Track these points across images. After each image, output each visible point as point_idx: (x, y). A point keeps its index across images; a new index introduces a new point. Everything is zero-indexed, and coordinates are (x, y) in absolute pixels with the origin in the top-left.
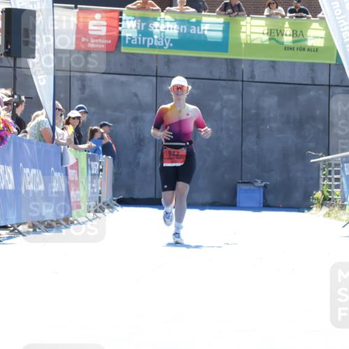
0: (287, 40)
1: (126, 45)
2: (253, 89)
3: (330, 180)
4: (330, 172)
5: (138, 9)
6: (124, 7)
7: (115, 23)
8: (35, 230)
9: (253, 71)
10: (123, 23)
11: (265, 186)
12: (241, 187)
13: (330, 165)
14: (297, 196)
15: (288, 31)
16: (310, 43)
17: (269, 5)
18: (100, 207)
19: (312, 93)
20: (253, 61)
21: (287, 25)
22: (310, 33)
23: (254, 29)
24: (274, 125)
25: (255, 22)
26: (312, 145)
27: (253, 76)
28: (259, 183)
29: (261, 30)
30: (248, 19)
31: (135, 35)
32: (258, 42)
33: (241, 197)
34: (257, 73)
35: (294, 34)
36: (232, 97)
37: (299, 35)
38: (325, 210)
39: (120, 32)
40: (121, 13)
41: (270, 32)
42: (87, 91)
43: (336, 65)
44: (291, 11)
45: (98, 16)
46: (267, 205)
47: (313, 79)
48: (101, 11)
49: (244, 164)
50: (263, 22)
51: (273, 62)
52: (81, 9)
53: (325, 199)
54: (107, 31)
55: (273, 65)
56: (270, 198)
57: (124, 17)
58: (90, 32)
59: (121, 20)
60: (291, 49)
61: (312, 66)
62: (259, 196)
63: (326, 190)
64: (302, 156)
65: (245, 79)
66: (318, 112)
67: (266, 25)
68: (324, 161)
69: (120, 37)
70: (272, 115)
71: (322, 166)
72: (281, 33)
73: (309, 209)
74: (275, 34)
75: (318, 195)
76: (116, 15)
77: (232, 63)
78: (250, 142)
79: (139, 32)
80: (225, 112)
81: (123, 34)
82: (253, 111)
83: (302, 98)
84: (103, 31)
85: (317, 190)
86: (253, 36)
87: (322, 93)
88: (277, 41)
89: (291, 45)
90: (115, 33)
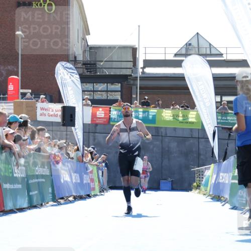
0: (181, 119)
1: (112, 121)
2: (167, 140)
3: (200, 178)
4: (200, 174)
5: (118, 106)
6: (111, 105)
7: (108, 112)
8: (75, 199)
9: (166, 132)
10: (111, 112)
11: (172, 181)
12: (162, 181)
13: (199, 172)
14: (186, 185)
15: (181, 115)
16: (190, 120)
17: (173, 105)
18: (102, 190)
19: (191, 141)
20: (166, 128)
21: (180, 113)
22: (190, 116)
23: (166, 114)
24: (175, 155)
25: (167, 111)
26: (192, 163)
27: (166, 134)
28: (170, 179)
29: (169, 115)
30: (164, 110)
31: (116, 117)
32: (168, 120)
33: (162, 185)
34: (168, 133)
35: (183, 116)
36: (157, 143)
37: (185, 117)
38: (198, 191)
39: (110, 116)
40: (110, 108)
41: (173, 116)
42: (96, 141)
43: (201, 129)
44: (182, 107)
45: (101, 109)
46: (173, 189)
47: (192, 135)
48: (102, 107)
49: (163, 171)
50: (170, 112)
51: (175, 128)
52: (93, 107)
53: (198, 186)
54: (105, 115)
55: (175, 129)
56: (174, 186)
57: (112, 109)
58: (98, 116)
59: (110, 111)
60: (182, 122)
61: (191, 130)
62: (169, 185)
63: (198, 182)
64: (188, 168)
65: (163, 135)
66: (194, 149)
67: (172, 113)
68: (197, 170)
69: (110, 118)
70: (175, 150)
71: (196, 172)
72: (178, 116)
73: (191, 190)
74: (175, 117)
75: (195, 184)
76: (108, 109)
77: (157, 129)
78: (166, 162)
79: (118, 116)
80: (155, 149)
81: (111, 117)
82: (167, 149)
83: (187, 143)
84: (103, 116)
85: (195, 182)
86: (166, 117)
87: (196, 141)
88: (176, 119)
89: (182, 121)
90: (108, 116)
